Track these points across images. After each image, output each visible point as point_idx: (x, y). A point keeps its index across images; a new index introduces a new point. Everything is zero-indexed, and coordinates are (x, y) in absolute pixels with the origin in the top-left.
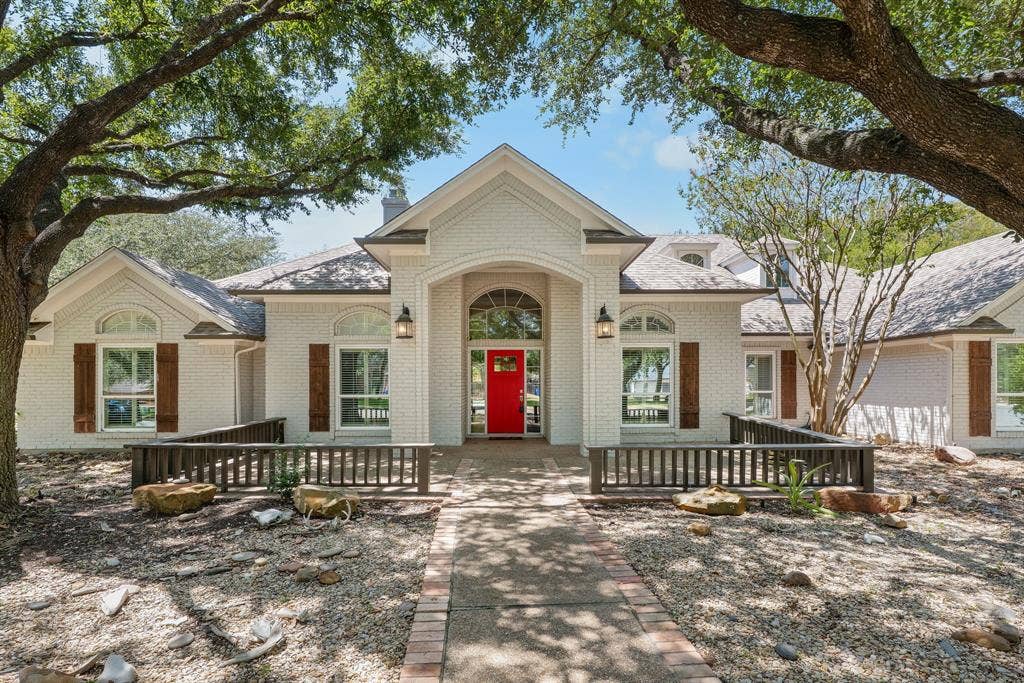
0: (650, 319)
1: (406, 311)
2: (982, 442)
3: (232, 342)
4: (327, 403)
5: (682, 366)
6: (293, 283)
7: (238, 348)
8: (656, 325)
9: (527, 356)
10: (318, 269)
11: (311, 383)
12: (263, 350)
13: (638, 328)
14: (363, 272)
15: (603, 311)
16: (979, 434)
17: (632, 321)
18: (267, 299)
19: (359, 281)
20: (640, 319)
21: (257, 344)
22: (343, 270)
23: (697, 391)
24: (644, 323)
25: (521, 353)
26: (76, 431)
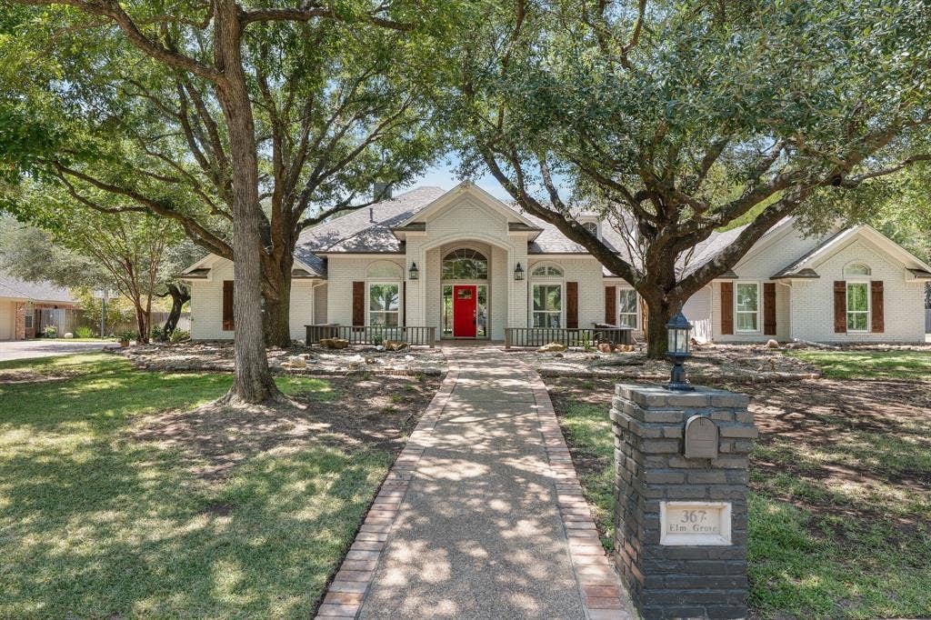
0: (550, 269)
1: (414, 265)
2: (728, 337)
3: (311, 280)
4: (363, 315)
5: (568, 295)
6: (344, 247)
7: (314, 284)
8: (555, 272)
9: (478, 290)
10: (354, 238)
11: (354, 304)
12: (326, 285)
13: (543, 273)
14: (383, 241)
15: (518, 265)
16: (726, 333)
17: (539, 270)
18: (329, 256)
19: (382, 246)
20: (544, 268)
21: (325, 281)
22: (370, 239)
23: (577, 310)
24: (546, 270)
25: (474, 288)
26: (224, 330)
